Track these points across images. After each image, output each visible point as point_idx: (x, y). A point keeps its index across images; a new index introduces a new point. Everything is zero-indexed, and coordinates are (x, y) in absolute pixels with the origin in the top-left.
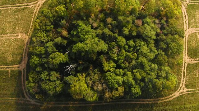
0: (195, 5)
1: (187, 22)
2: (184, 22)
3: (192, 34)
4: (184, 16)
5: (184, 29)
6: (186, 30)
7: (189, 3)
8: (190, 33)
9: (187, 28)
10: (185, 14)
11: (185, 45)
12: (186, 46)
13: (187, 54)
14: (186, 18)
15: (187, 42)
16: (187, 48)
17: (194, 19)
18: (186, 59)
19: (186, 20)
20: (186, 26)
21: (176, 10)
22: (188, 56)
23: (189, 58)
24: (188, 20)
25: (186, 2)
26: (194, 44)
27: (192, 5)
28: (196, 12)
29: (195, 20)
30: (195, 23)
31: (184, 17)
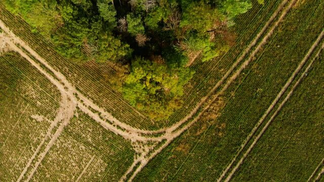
0: (123, 174)
1: (96, 117)
2: (101, 110)
3: (58, 106)
4: (115, 120)
5: (85, 95)
6: (78, 98)
7: (136, 161)
8: (64, 103)
9: (80, 105)
10: (118, 127)
11: (42, 66)
12: (37, 66)
13: (18, 53)
14: (107, 121)
15: (48, 75)
16: (33, 63)
17: (90, 140)
18: (7, 40)
19: (101, 118)
20: (87, 105)
21: (143, 81)
22: (13, 51)
23: (6, 50)
24: (99, 124)
25: (144, 154)
26: (31, 90)
27: (128, 164)
28: (102, 161)
29: (87, 144)
30: (78, 137)
31: (112, 119)
